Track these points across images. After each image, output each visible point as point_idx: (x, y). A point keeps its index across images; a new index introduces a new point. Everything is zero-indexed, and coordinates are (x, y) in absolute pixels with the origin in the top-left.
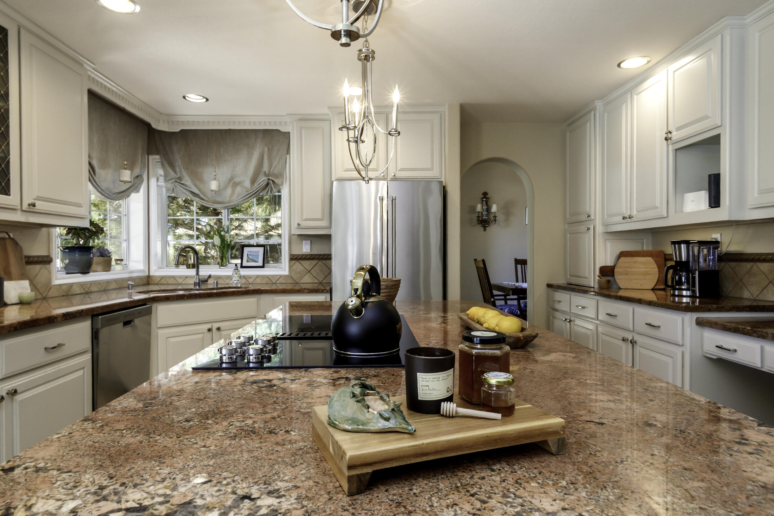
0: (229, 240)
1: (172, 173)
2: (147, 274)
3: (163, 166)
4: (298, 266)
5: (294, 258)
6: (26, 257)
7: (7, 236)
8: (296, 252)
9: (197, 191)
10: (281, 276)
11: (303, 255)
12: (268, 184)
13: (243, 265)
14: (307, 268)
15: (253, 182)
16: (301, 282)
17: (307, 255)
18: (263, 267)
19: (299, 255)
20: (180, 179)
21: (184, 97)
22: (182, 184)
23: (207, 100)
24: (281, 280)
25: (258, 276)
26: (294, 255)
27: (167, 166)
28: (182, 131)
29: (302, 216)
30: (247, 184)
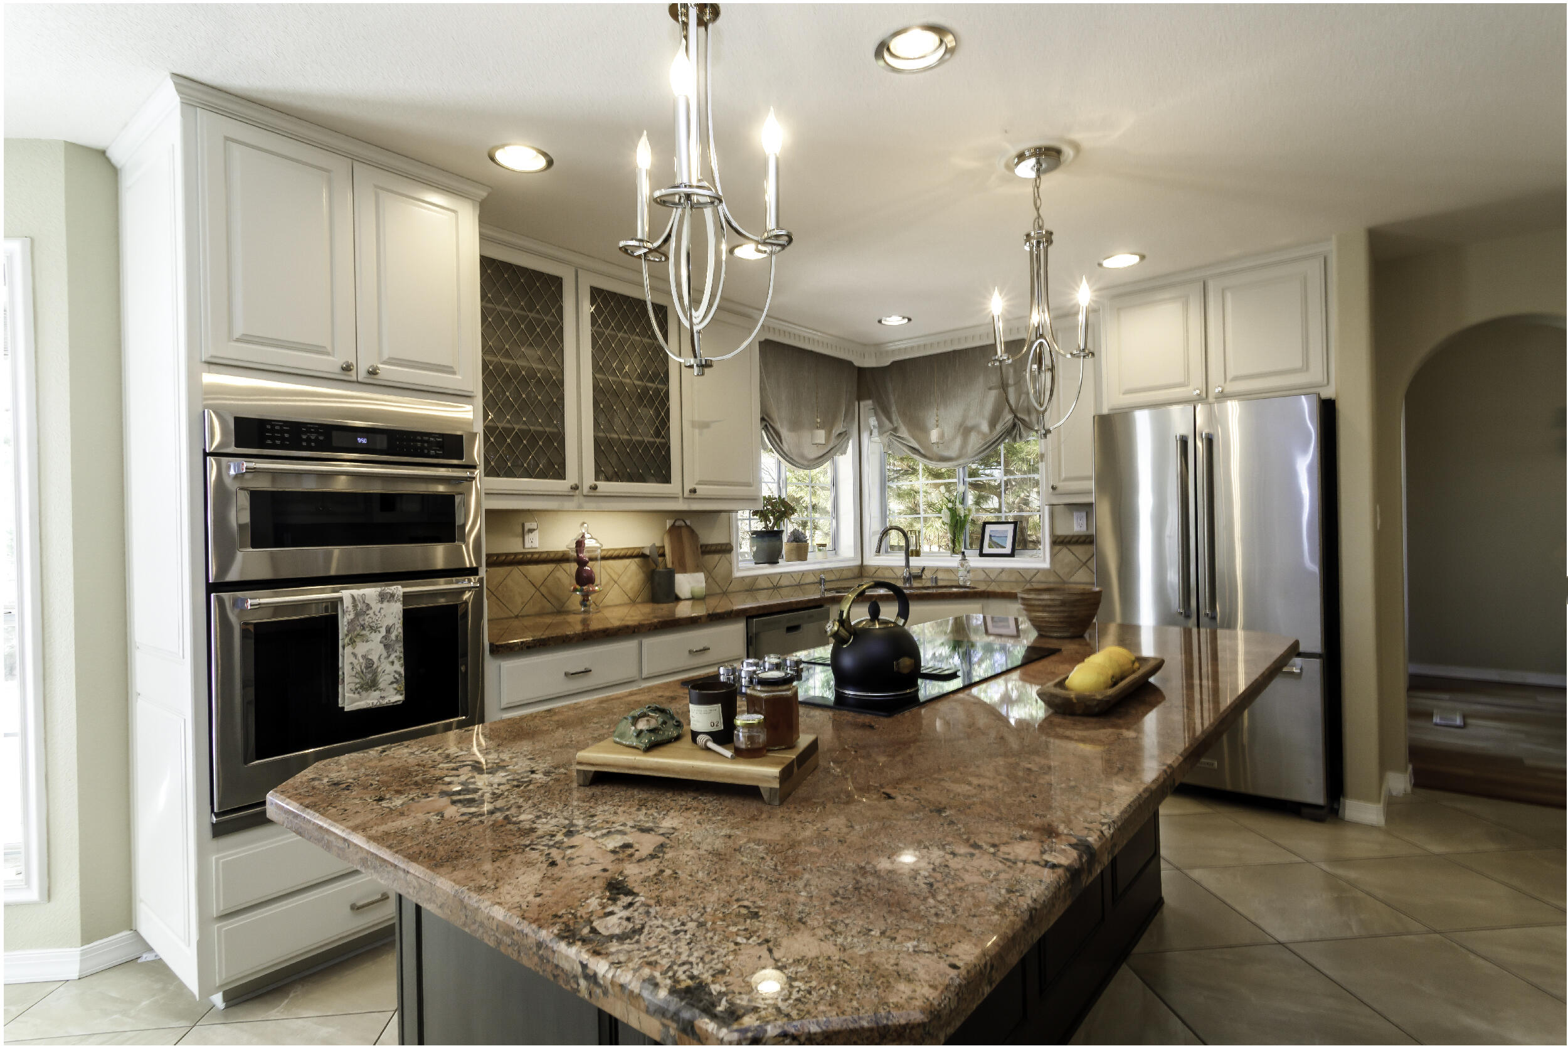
0: (962, 515)
1: (887, 422)
2: (859, 563)
3: (876, 414)
4: (1065, 554)
5: (1059, 542)
6: (701, 546)
7: (683, 524)
8: (1062, 531)
9: (916, 446)
10: (1038, 571)
11: (1073, 536)
12: (1014, 425)
13: (985, 552)
14: (1081, 557)
15: (993, 424)
16: (1072, 580)
17: (1080, 537)
18: (1012, 555)
19: (1066, 537)
20: (895, 430)
21: (880, 322)
22: (899, 437)
23: (909, 320)
24: (1039, 577)
25: (1003, 570)
26: (1059, 537)
27: (880, 412)
28: (894, 363)
29: (1059, 475)
30: (985, 427)
